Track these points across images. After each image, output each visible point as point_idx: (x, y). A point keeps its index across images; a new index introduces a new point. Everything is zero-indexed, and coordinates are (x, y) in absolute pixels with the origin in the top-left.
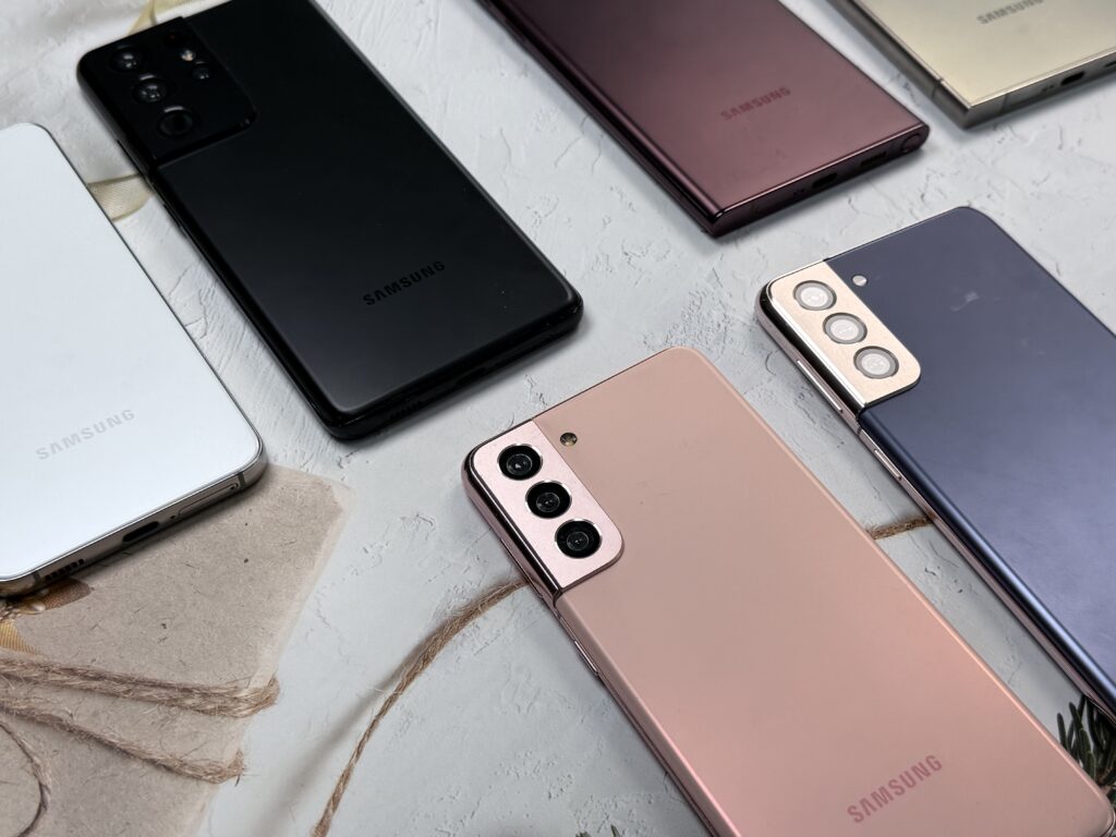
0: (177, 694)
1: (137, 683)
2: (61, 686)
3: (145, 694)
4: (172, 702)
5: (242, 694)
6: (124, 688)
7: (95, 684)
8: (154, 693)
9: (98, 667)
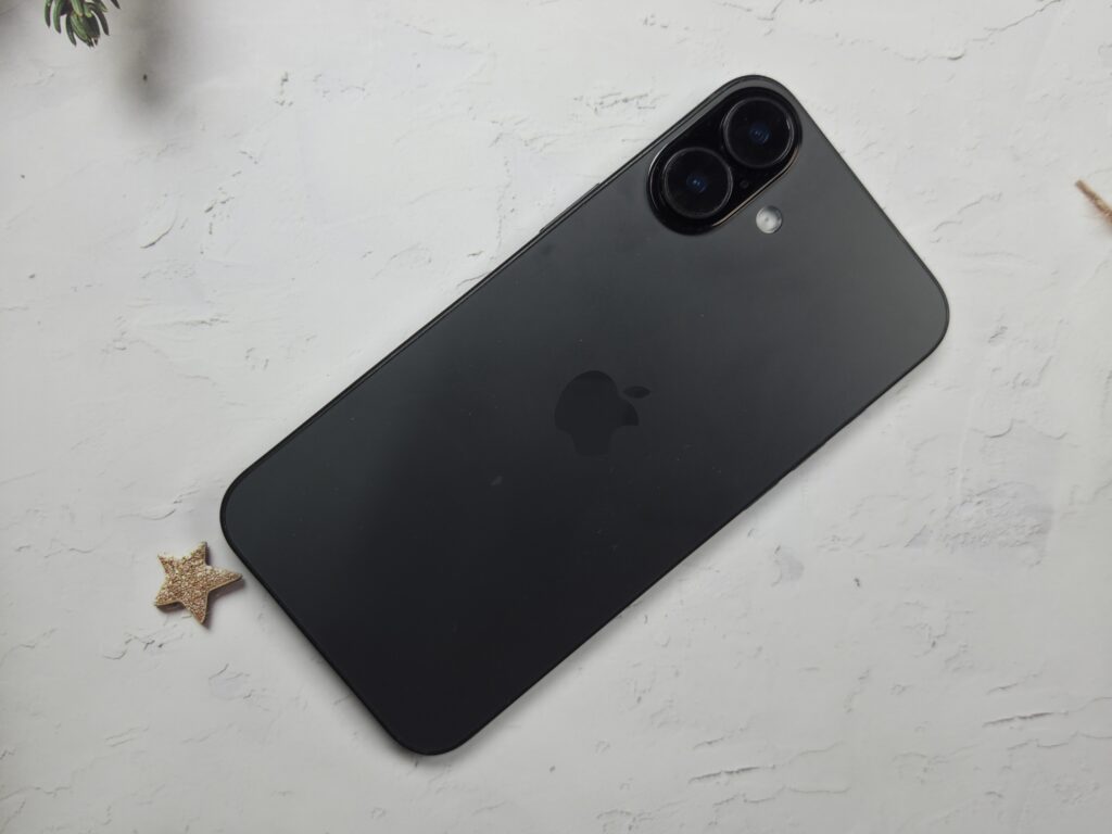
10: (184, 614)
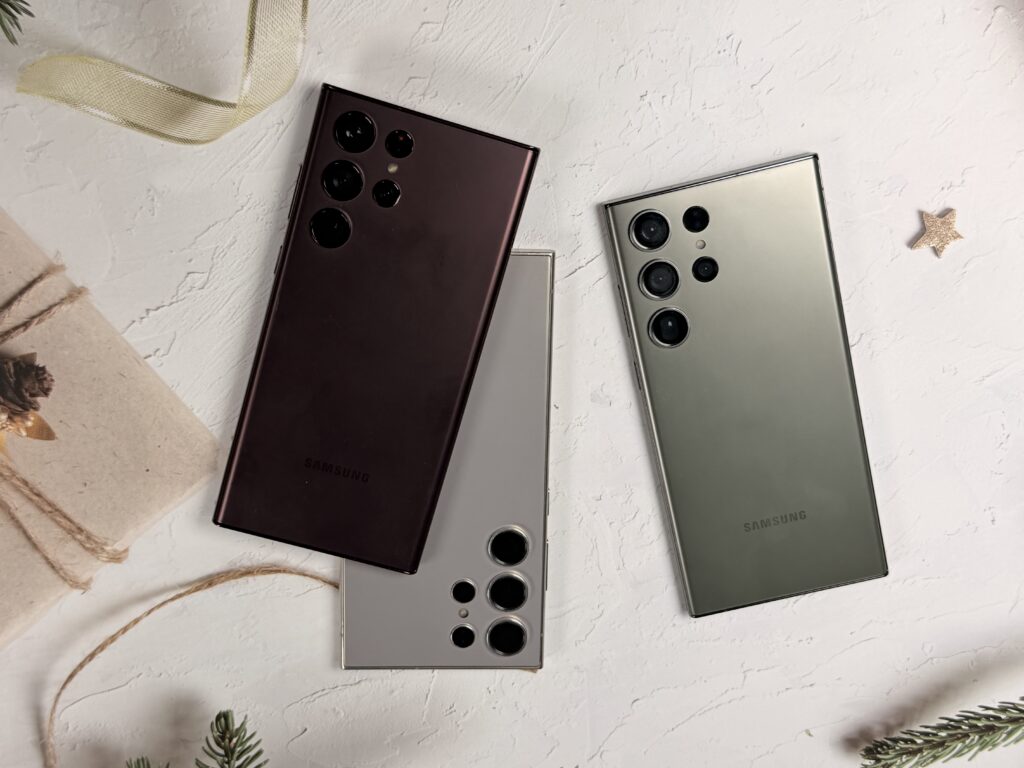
0: (74, 528)
1: (57, 510)
2: (17, 489)
3: (58, 519)
4: (70, 532)
5: (108, 548)
6: (49, 509)
7: (35, 498)
8: (64, 521)
9: (41, 488)
10: (937, 213)
